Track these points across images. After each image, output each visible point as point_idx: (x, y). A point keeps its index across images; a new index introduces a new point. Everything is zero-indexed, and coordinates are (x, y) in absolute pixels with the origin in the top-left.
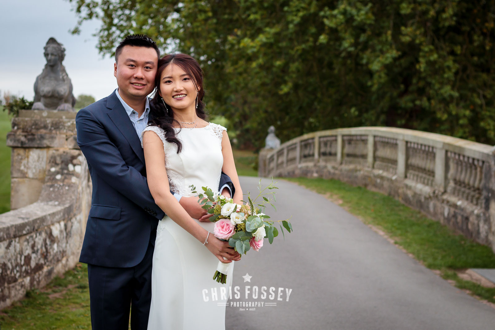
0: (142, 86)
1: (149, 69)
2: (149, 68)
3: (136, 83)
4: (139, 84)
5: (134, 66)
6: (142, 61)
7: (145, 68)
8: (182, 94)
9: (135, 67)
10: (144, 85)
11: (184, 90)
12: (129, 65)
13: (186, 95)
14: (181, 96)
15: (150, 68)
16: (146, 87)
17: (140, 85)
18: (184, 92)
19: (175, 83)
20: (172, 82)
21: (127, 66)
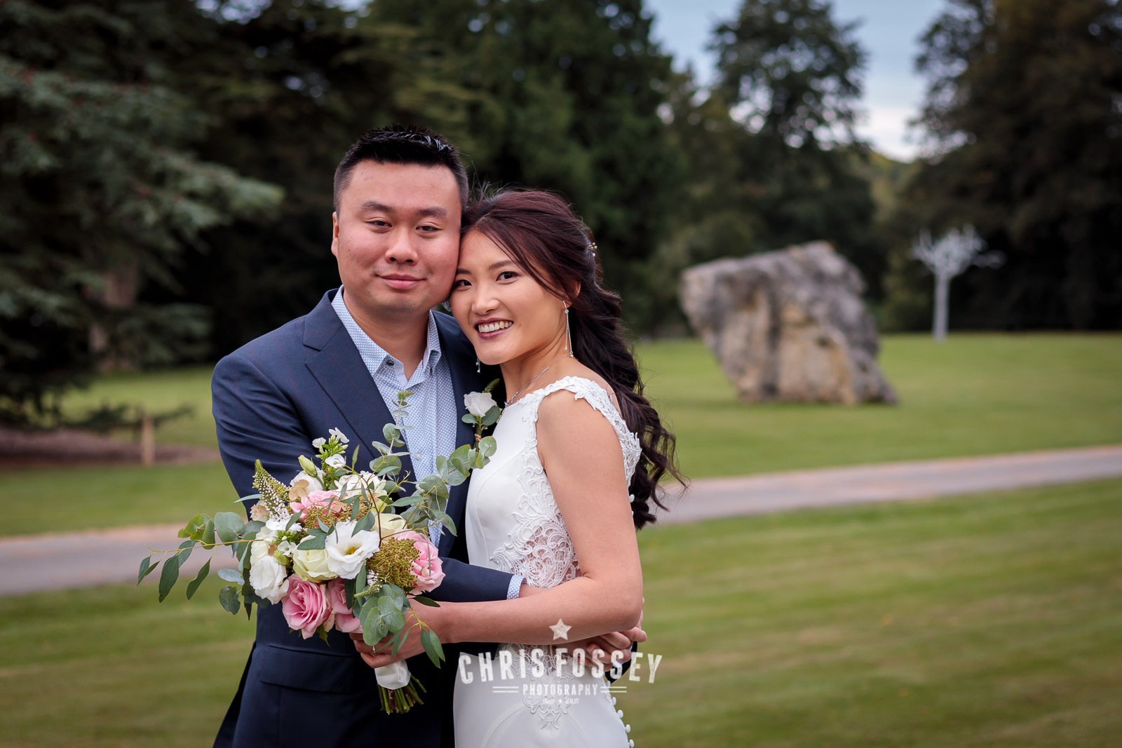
1: (431, 233)
2: (431, 229)
5: (386, 225)
7: (420, 231)
8: (494, 321)
9: (390, 226)
11: (502, 307)
12: (372, 223)
13: (511, 323)
15: (436, 230)
18: (501, 315)
19: (476, 289)
20: (470, 285)
21: (367, 225)
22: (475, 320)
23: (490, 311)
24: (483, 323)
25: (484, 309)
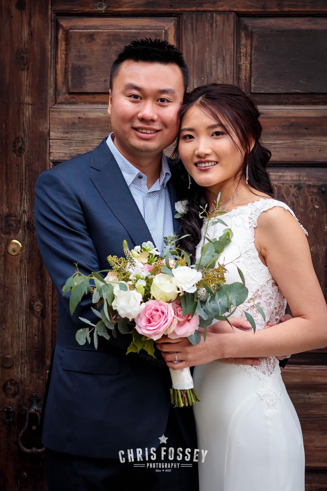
0: (154, 133)
1: (165, 103)
2: (166, 101)
3: (142, 128)
4: (146, 129)
5: (139, 98)
6: (153, 88)
7: (159, 102)
8: (208, 162)
9: (141, 99)
10: (157, 131)
11: (213, 153)
12: (130, 96)
13: (217, 163)
14: (207, 164)
15: (168, 101)
16: (159, 134)
17: (149, 132)
18: (213, 158)
19: (198, 140)
20: (194, 138)
21: (128, 98)
22: (196, 160)
23: (207, 155)
24: (201, 162)
25: (203, 153)
